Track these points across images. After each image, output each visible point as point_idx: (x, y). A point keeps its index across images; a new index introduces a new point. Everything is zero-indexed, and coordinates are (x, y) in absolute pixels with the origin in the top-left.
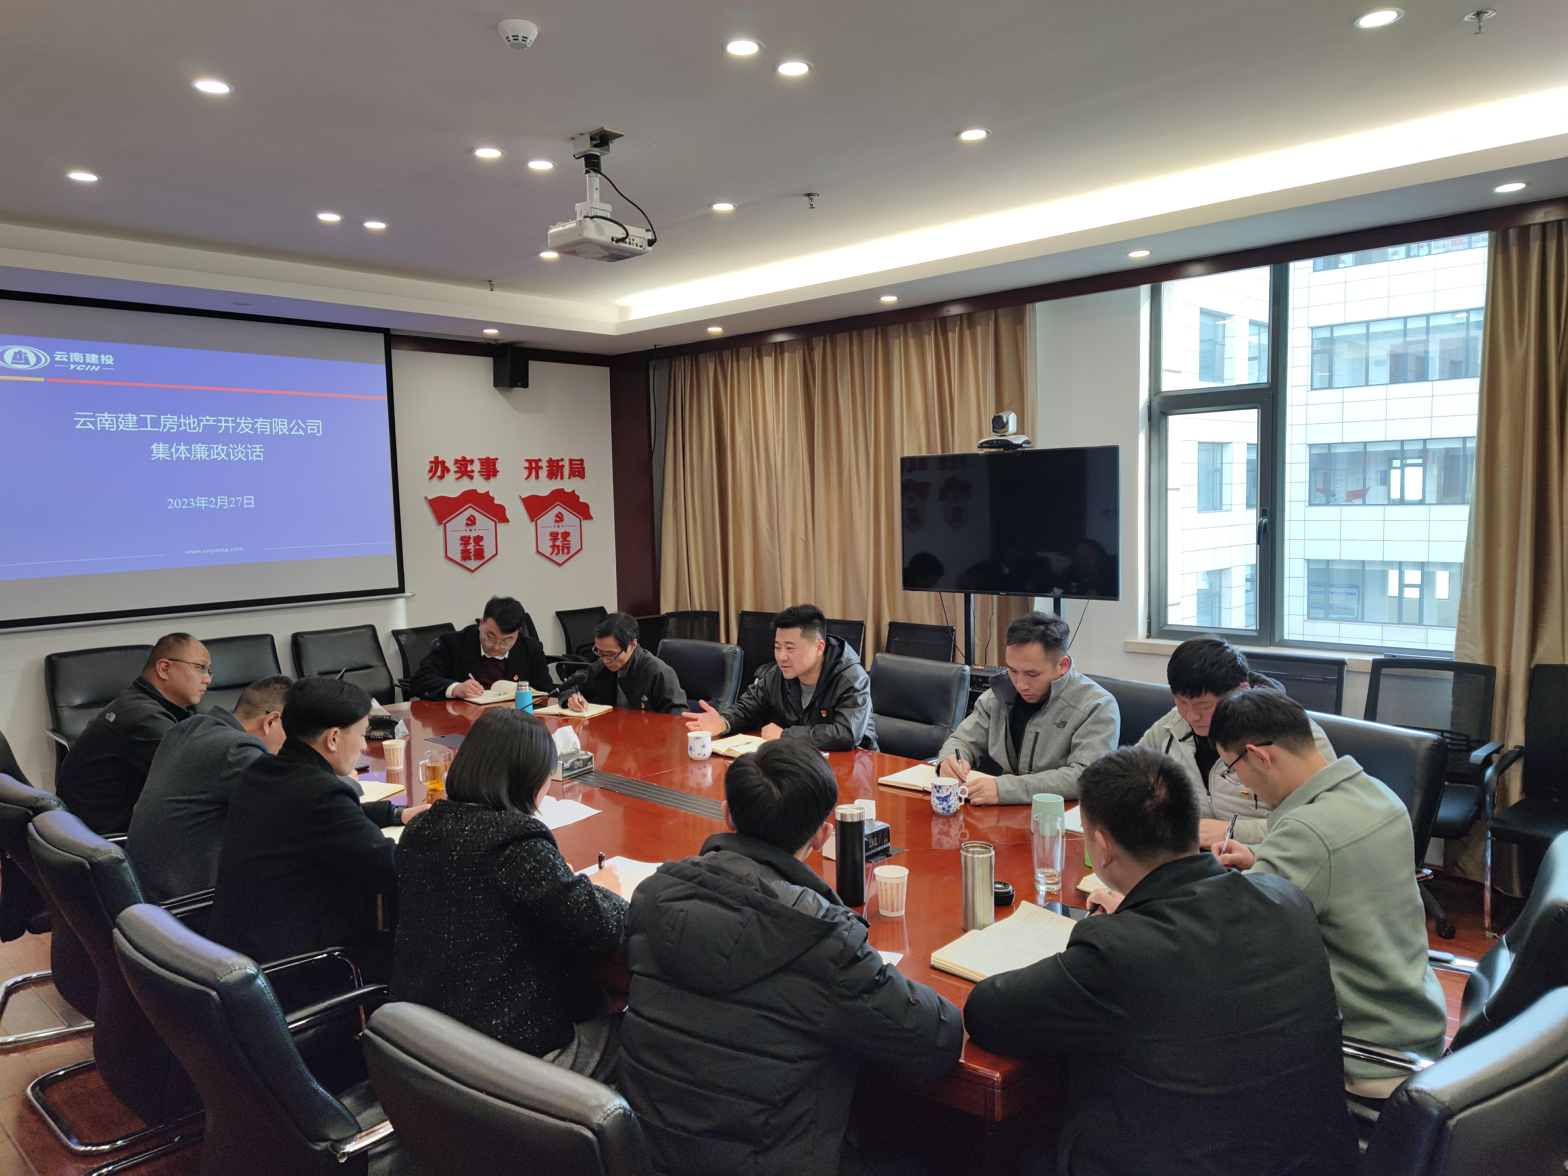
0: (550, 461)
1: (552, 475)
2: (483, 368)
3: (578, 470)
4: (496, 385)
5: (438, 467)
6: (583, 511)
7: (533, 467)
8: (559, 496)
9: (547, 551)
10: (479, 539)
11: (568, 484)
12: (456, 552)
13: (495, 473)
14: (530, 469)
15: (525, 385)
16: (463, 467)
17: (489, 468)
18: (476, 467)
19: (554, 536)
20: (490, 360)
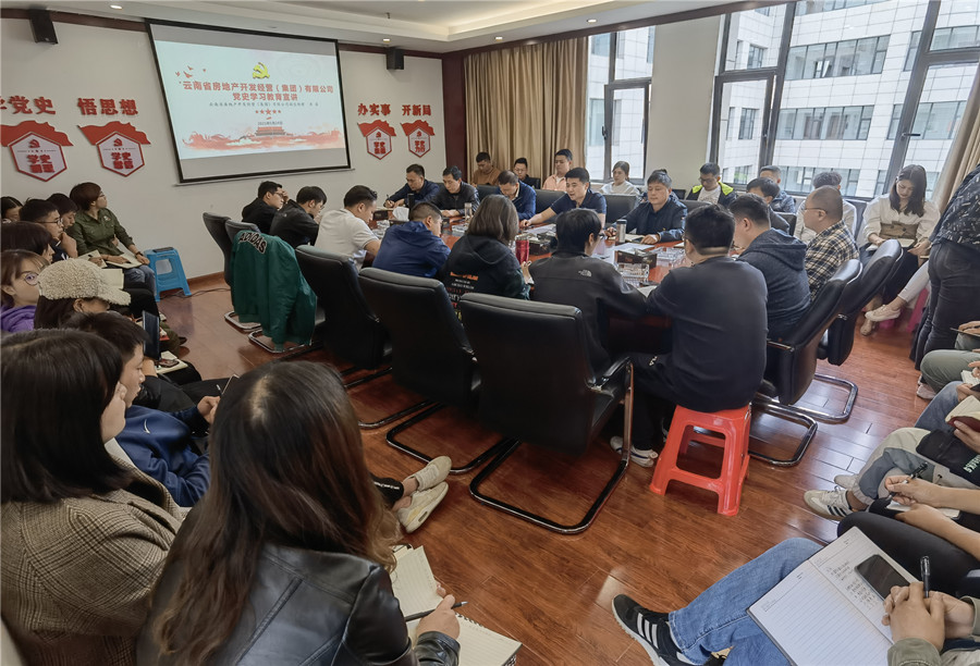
0: (414, 106)
1: (415, 114)
2: (381, 59)
3: (427, 111)
4: (388, 68)
5: (362, 109)
6: (430, 131)
7: (406, 109)
8: (419, 124)
9: (414, 150)
10: (383, 144)
11: (423, 118)
12: (372, 150)
13: (389, 112)
14: (404, 110)
15: (402, 68)
16: (374, 109)
17: (386, 110)
18: (380, 109)
19: (417, 143)
20: (384, 55)
